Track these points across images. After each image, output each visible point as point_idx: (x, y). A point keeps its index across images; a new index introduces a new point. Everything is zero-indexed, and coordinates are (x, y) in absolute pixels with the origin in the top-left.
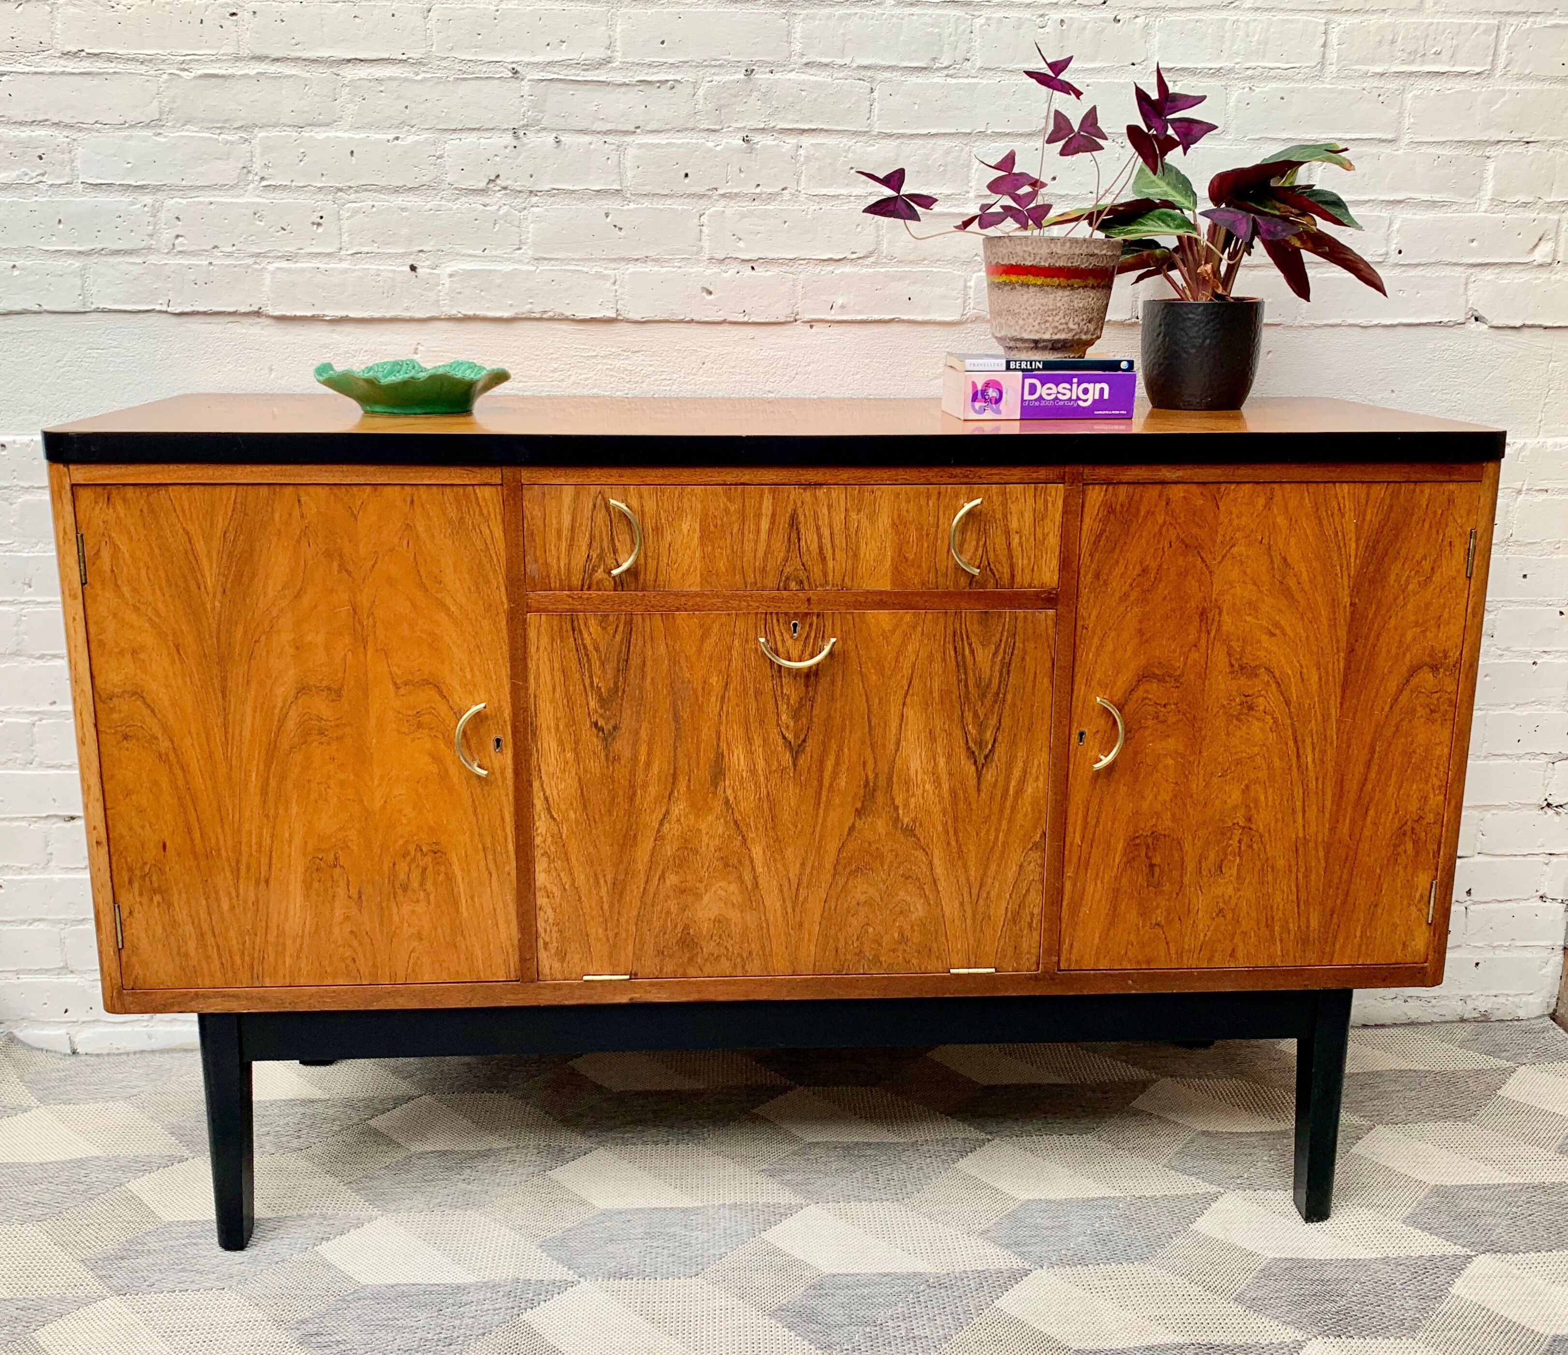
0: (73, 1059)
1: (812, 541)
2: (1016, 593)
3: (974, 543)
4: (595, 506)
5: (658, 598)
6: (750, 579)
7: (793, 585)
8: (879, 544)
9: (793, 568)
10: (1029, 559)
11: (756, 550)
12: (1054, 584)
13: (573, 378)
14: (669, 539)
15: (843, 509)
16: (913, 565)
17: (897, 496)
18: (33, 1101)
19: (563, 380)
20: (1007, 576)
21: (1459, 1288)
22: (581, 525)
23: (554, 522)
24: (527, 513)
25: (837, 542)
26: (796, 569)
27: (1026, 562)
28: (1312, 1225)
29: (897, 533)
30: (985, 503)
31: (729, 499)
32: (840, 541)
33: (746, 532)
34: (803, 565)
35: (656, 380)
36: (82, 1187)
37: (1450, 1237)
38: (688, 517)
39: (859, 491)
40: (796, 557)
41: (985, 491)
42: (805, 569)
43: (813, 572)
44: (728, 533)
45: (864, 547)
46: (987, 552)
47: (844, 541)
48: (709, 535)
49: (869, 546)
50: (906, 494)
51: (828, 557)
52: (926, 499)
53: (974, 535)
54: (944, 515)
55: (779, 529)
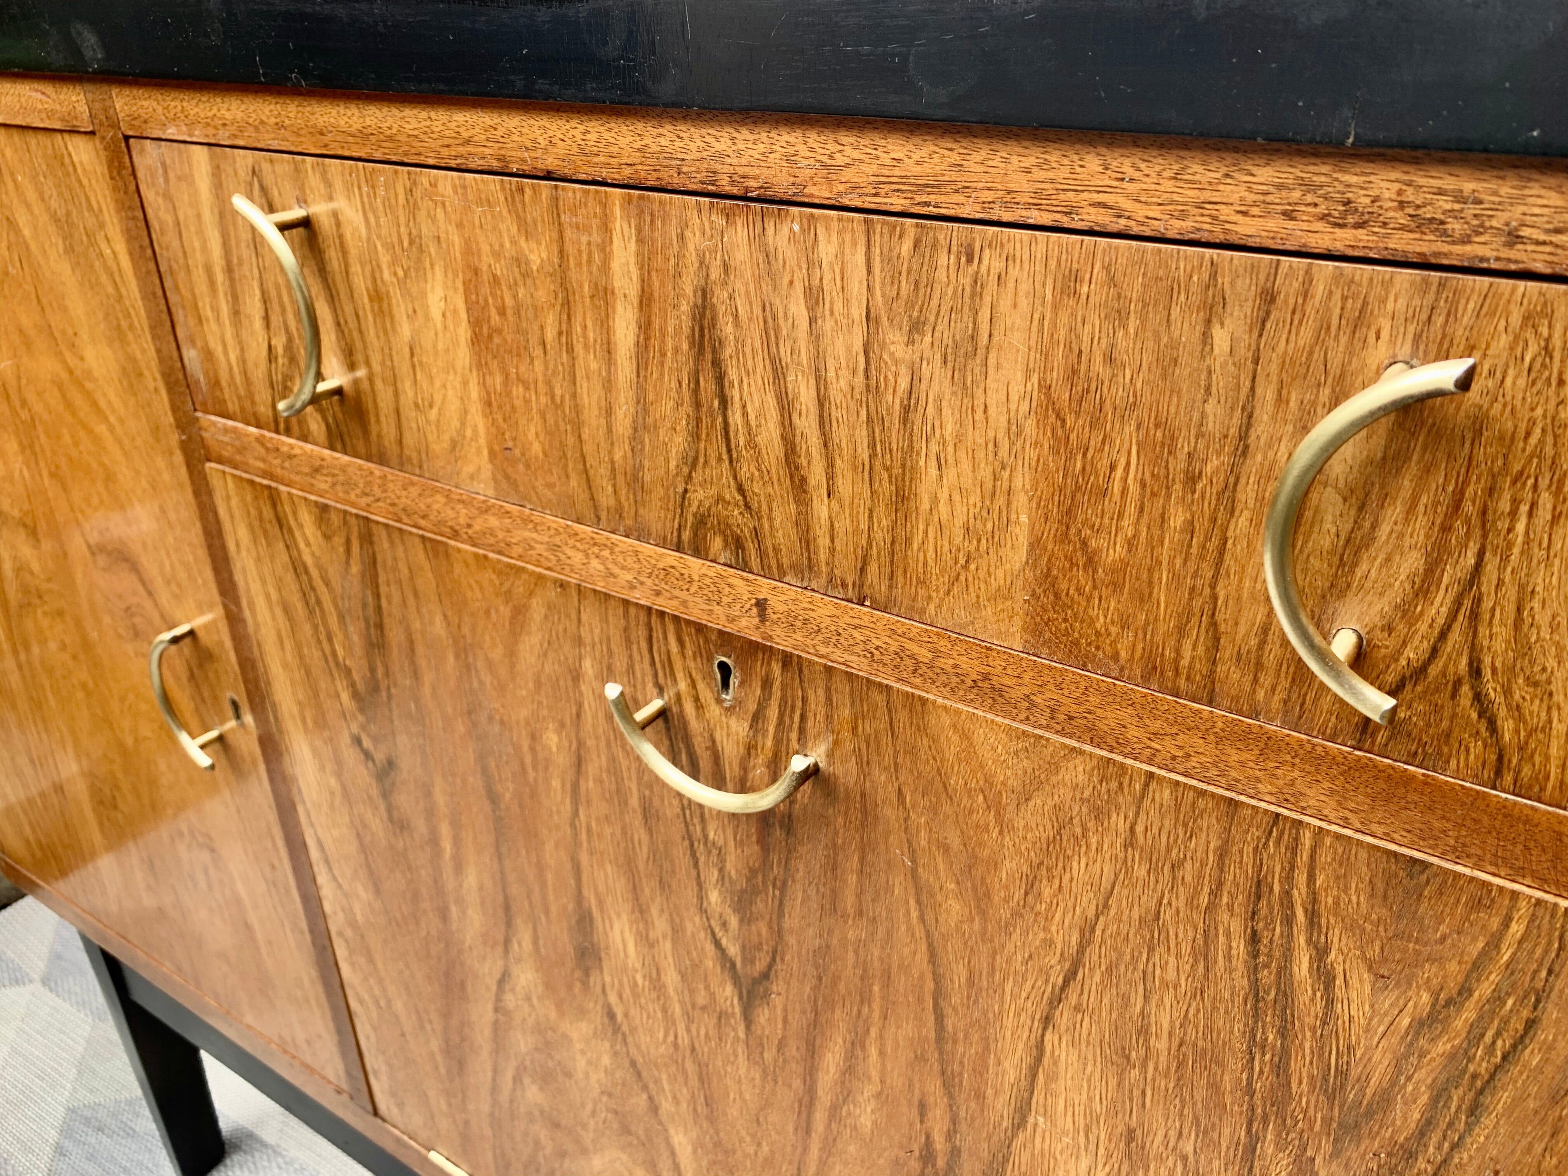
6: (606, 499)
8: (985, 472)
9: (713, 491)
11: (610, 409)
15: (858, 312)
16: (1116, 586)
23: (197, 244)
24: (149, 213)
25: (840, 434)
26: (720, 499)
29: (1062, 445)
31: (526, 229)
33: (579, 348)
34: (741, 489)
38: (437, 268)
39: (916, 244)
40: (720, 459)
41: (1527, 318)
42: (747, 506)
43: (770, 519)
44: (534, 341)
45: (933, 471)
46: (1474, 616)
47: (862, 434)
48: (490, 337)
49: (950, 474)
50: (1112, 281)
51: (812, 482)
52: (1198, 318)
53: (1421, 522)
54: (1281, 400)
55: (663, 355)
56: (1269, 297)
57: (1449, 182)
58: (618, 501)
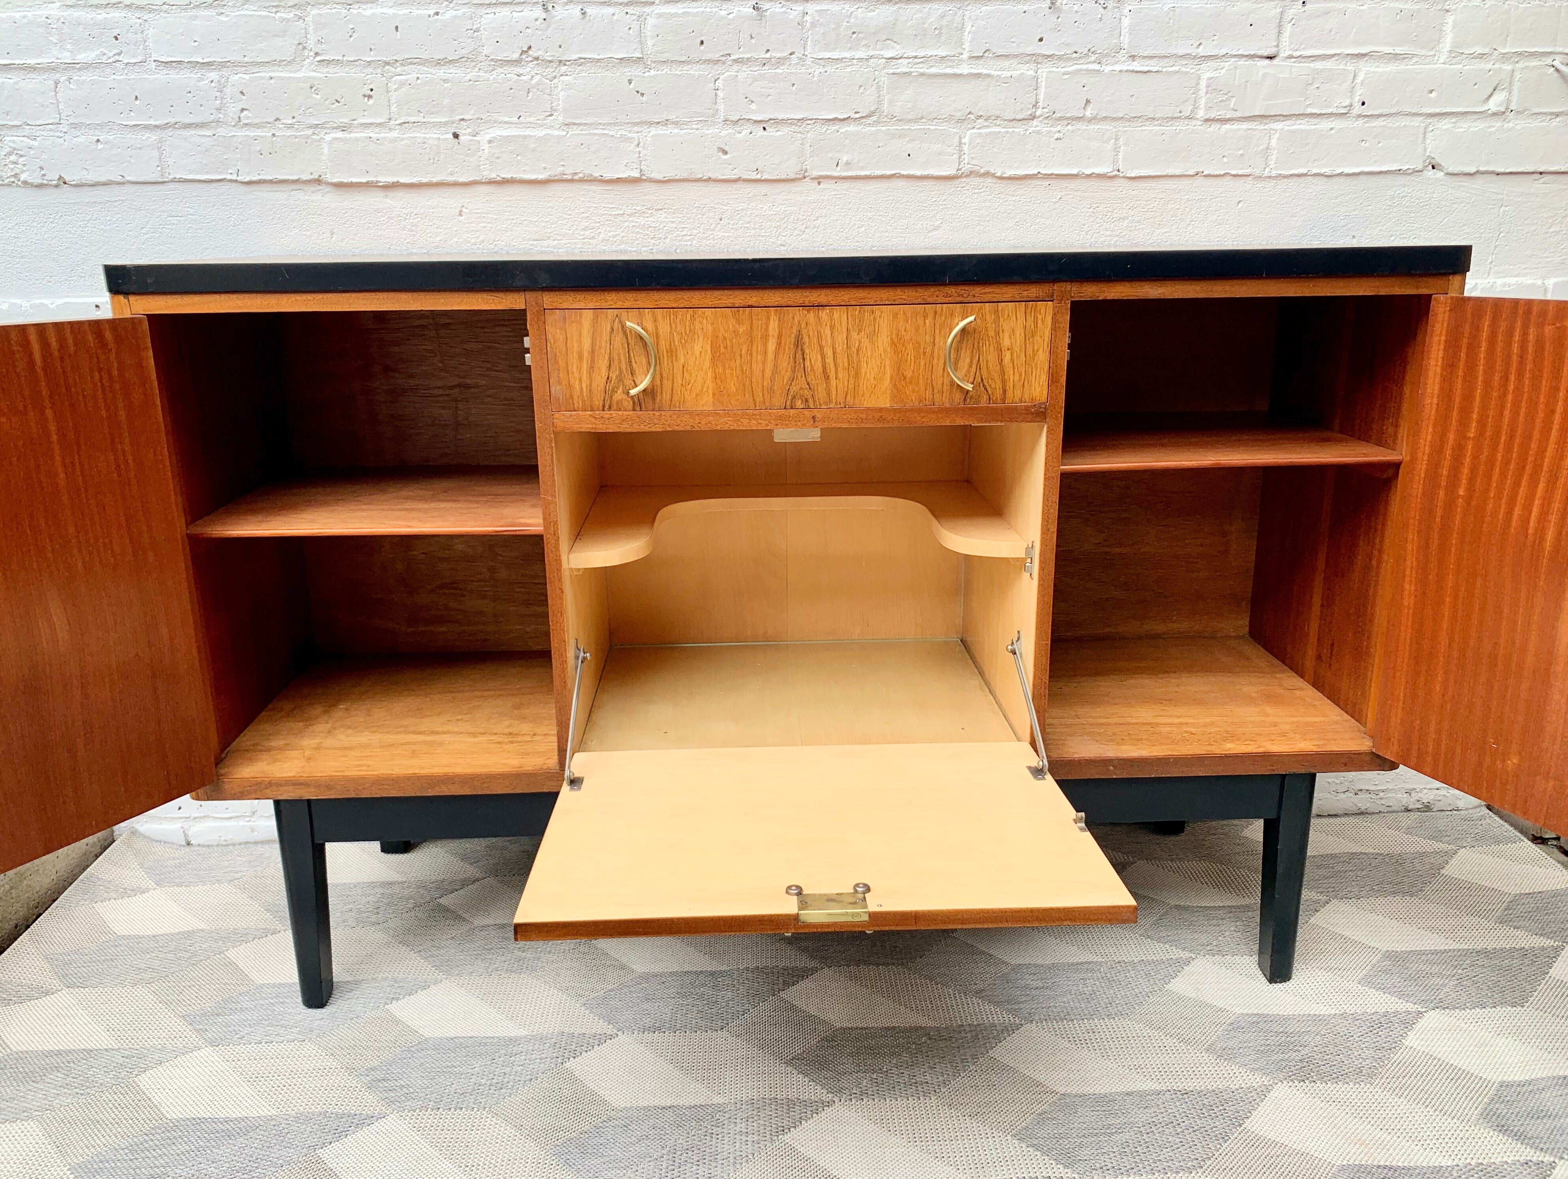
0: (187, 849)
1: (816, 360)
2: (1007, 408)
3: (968, 360)
4: (612, 329)
5: (675, 417)
6: (759, 399)
7: (799, 404)
8: (879, 362)
9: (798, 387)
10: (1020, 375)
11: (763, 371)
12: (1044, 400)
13: (602, 236)
14: (682, 361)
15: (845, 330)
16: (911, 383)
17: (895, 316)
18: (151, 884)
19: (593, 237)
20: (999, 392)
21: (1412, 1040)
22: (600, 348)
23: (576, 345)
24: (549, 336)
25: (839, 361)
26: (801, 388)
27: (1017, 378)
28: (1275, 985)
29: (896, 352)
30: (979, 321)
31: (739, 322)
32: (843, 361)
33: (754, 354)
34: (808, 384)
35: (678, 236)
36: (188, 955)
37: (1401, 995)
38: (700, 339)
39: (860, 311)
40: (802, 377)
41: (979, 310)
42: (810, 388)
43: (818, 390)
44: (737, 354)
45: (865, 365)
46: (980, 368)
47: (846, 360)
48: (720, 356)
49: (869, 365)
50: (904, 314)
51: (831, 376)
52: (923, 318)
53: (968, 352)
54: (940, 332)
55: (785, 350)
56: (936, 312)
57: (963, 288)
58: (764, 398)
